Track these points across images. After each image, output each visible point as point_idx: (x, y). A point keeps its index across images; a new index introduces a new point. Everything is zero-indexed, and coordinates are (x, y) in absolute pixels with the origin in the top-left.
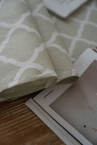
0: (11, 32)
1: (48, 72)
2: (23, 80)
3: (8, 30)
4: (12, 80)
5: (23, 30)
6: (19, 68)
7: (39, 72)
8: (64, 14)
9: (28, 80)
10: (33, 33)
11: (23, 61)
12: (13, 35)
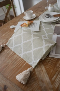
0: (32, 41)
1: (51, 45)
2: (46, 50)
3: (31, 41)
4: (43, 52)
5: (35, 39)
6: (43, 48)
7: (49, 46)
8: (38, 30)
9: (48, 49)
10: (38, 38)
11: (42, 46)
12: (33, 42)
